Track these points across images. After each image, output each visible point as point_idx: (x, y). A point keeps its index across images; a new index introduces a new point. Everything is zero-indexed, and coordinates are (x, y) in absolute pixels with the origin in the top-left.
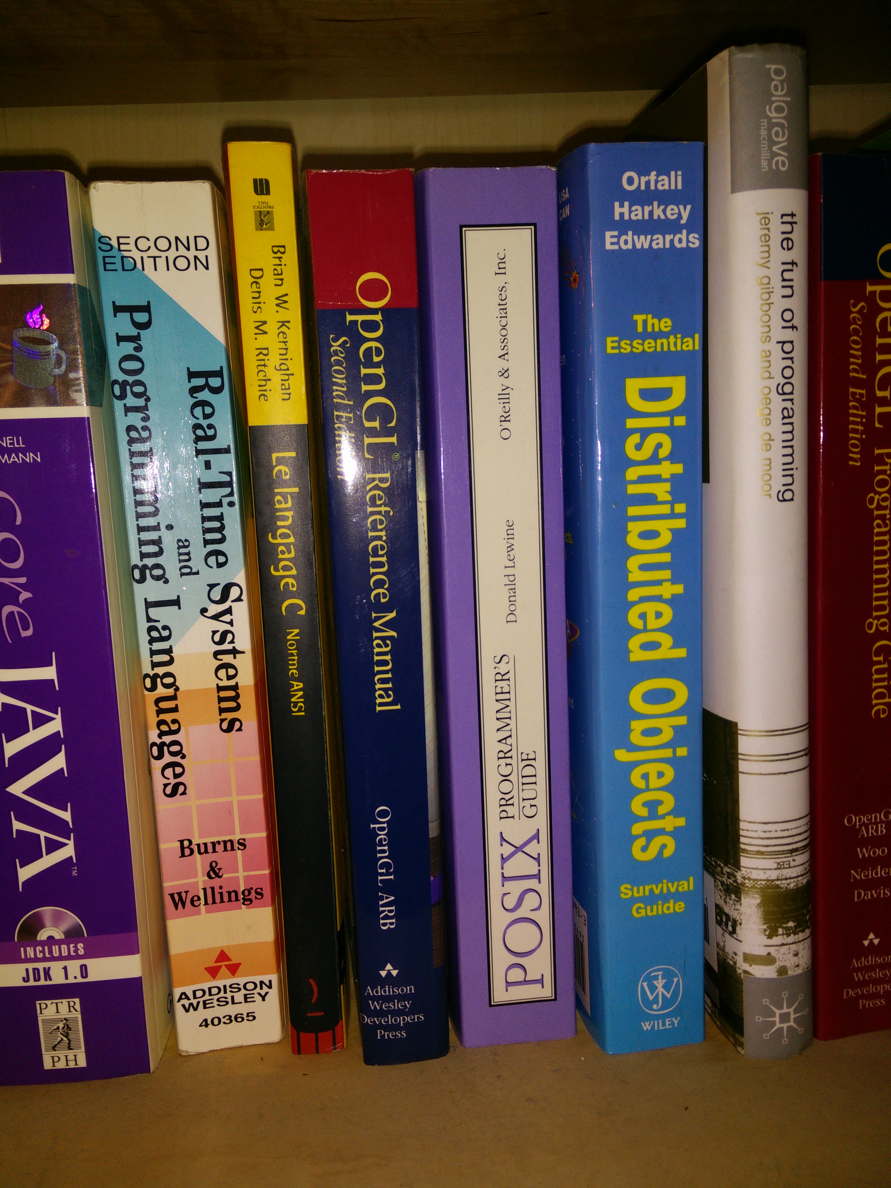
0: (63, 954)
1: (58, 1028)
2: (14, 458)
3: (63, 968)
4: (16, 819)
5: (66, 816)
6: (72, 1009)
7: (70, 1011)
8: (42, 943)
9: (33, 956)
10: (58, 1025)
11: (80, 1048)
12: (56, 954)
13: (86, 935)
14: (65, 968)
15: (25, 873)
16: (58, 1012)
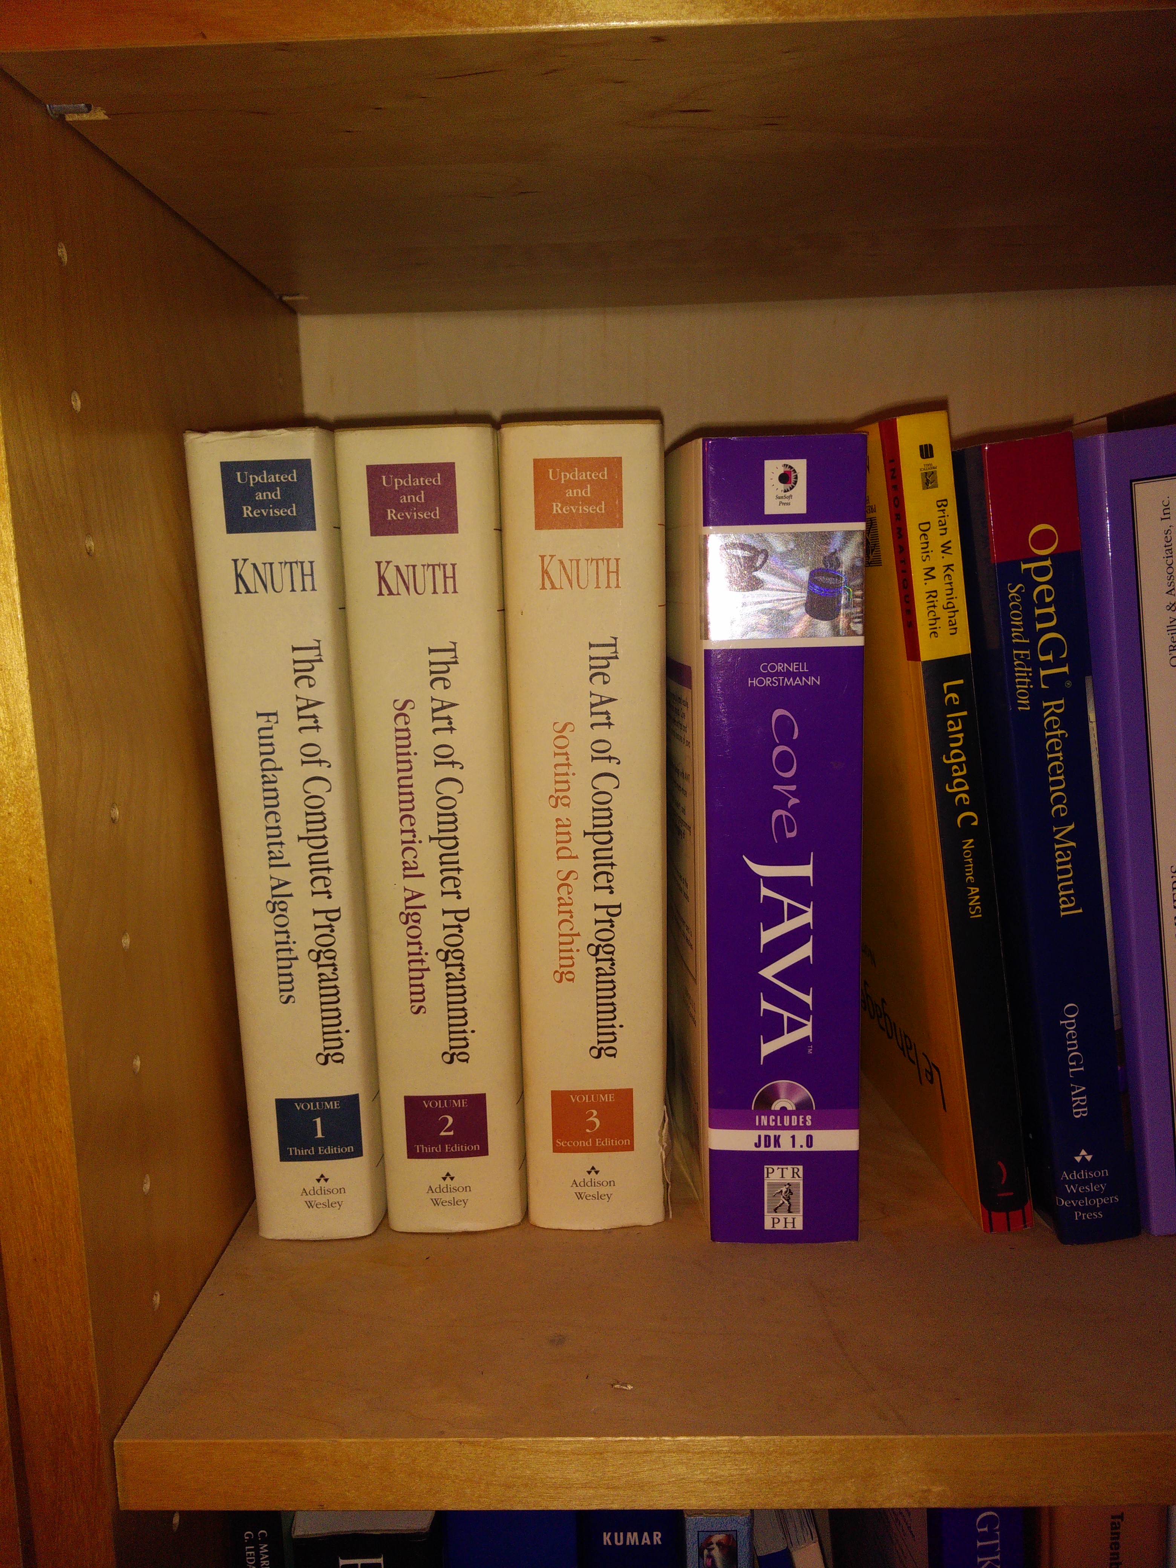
0: (793, 1124)
1: (781, 1191)
2: (798, 681)
3: (791, 1137)
4: (764, 1000)
5: (808, 999)
6: (795, 1175)
7: (793, 1177)
8: (775, 1113)
9: (766, 1124)
10: (781, 1189)
11: (798, 1212)
12: (786, 1123)
13: (814, 1109)
14: (793, 1137)
15: (767, 1049)
16: (782, 1177)
